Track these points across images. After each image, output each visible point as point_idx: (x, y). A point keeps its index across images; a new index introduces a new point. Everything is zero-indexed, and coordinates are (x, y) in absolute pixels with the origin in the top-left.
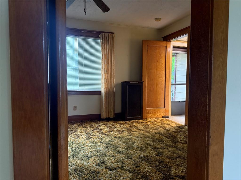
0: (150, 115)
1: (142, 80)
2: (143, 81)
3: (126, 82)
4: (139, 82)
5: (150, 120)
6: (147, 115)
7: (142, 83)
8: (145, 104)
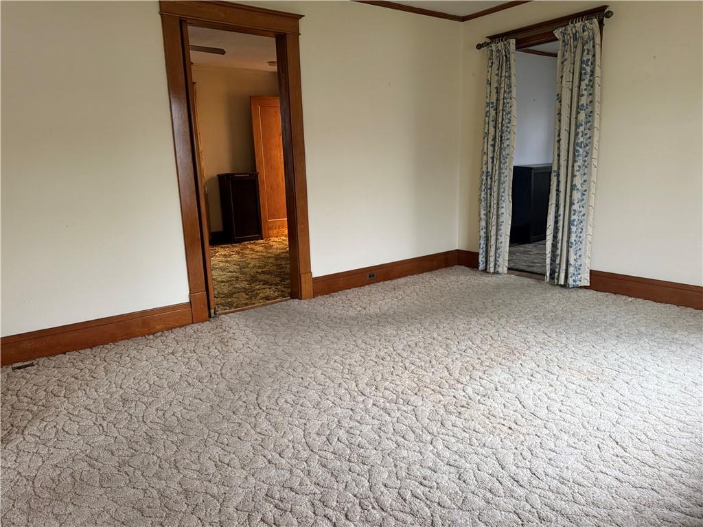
0: (275, 231)
1: (255, 171)
2: (258, 171)
3: (227, 175)
4: (250, 174)
5: (275, 239)
6: (271, 232)
7: (257, 175)
8: (264, 213)
